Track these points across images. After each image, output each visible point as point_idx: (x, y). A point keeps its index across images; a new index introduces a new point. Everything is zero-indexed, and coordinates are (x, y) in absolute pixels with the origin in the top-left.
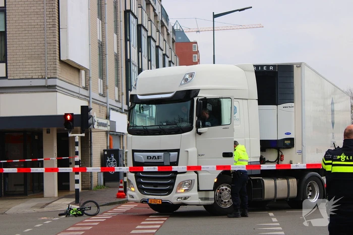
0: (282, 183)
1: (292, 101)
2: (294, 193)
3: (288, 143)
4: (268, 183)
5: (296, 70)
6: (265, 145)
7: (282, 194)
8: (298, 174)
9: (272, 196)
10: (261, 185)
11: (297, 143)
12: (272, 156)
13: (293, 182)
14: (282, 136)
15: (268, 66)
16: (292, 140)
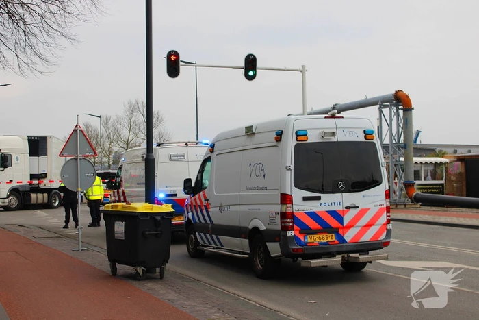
0: (40, 195)
1: (46, 155)
2: (46, 201)
3: (44, 176)
4: (34, 196)
5: (48, 140)
6: (33, 177)
7: (40, 201)
8: (48, 191)
9: (35, 202)
10: (30, 196)
11: (48, 175)
12: (35, 182)
13: (46, 195)
14: (41, 172)
15: (34, 137)
16: (46, 174)
